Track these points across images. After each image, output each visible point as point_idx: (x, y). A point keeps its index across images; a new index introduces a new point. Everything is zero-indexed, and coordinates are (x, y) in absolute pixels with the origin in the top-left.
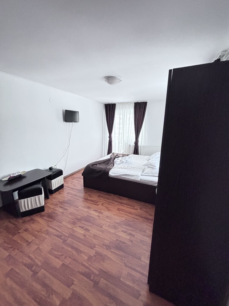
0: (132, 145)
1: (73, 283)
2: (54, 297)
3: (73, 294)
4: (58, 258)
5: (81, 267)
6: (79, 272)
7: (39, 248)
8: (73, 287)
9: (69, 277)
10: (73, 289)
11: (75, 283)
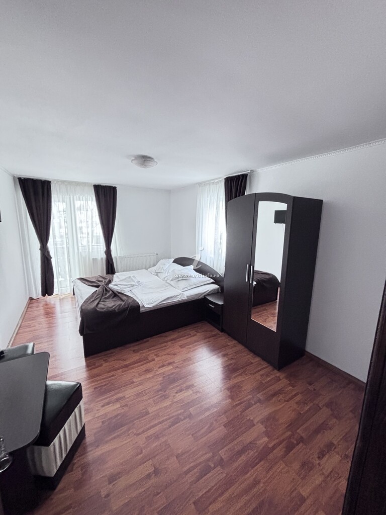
0: (99, 258)
1: (252, 420)
2: (259, 442)
3: (262, 423)
4: (213, 430)
5: (238, 408)
6: (242, 412)
7: (179, 454)
8: (255, 422)
9: (243, 423)
10: (258, 422)
11: (252, 419)
